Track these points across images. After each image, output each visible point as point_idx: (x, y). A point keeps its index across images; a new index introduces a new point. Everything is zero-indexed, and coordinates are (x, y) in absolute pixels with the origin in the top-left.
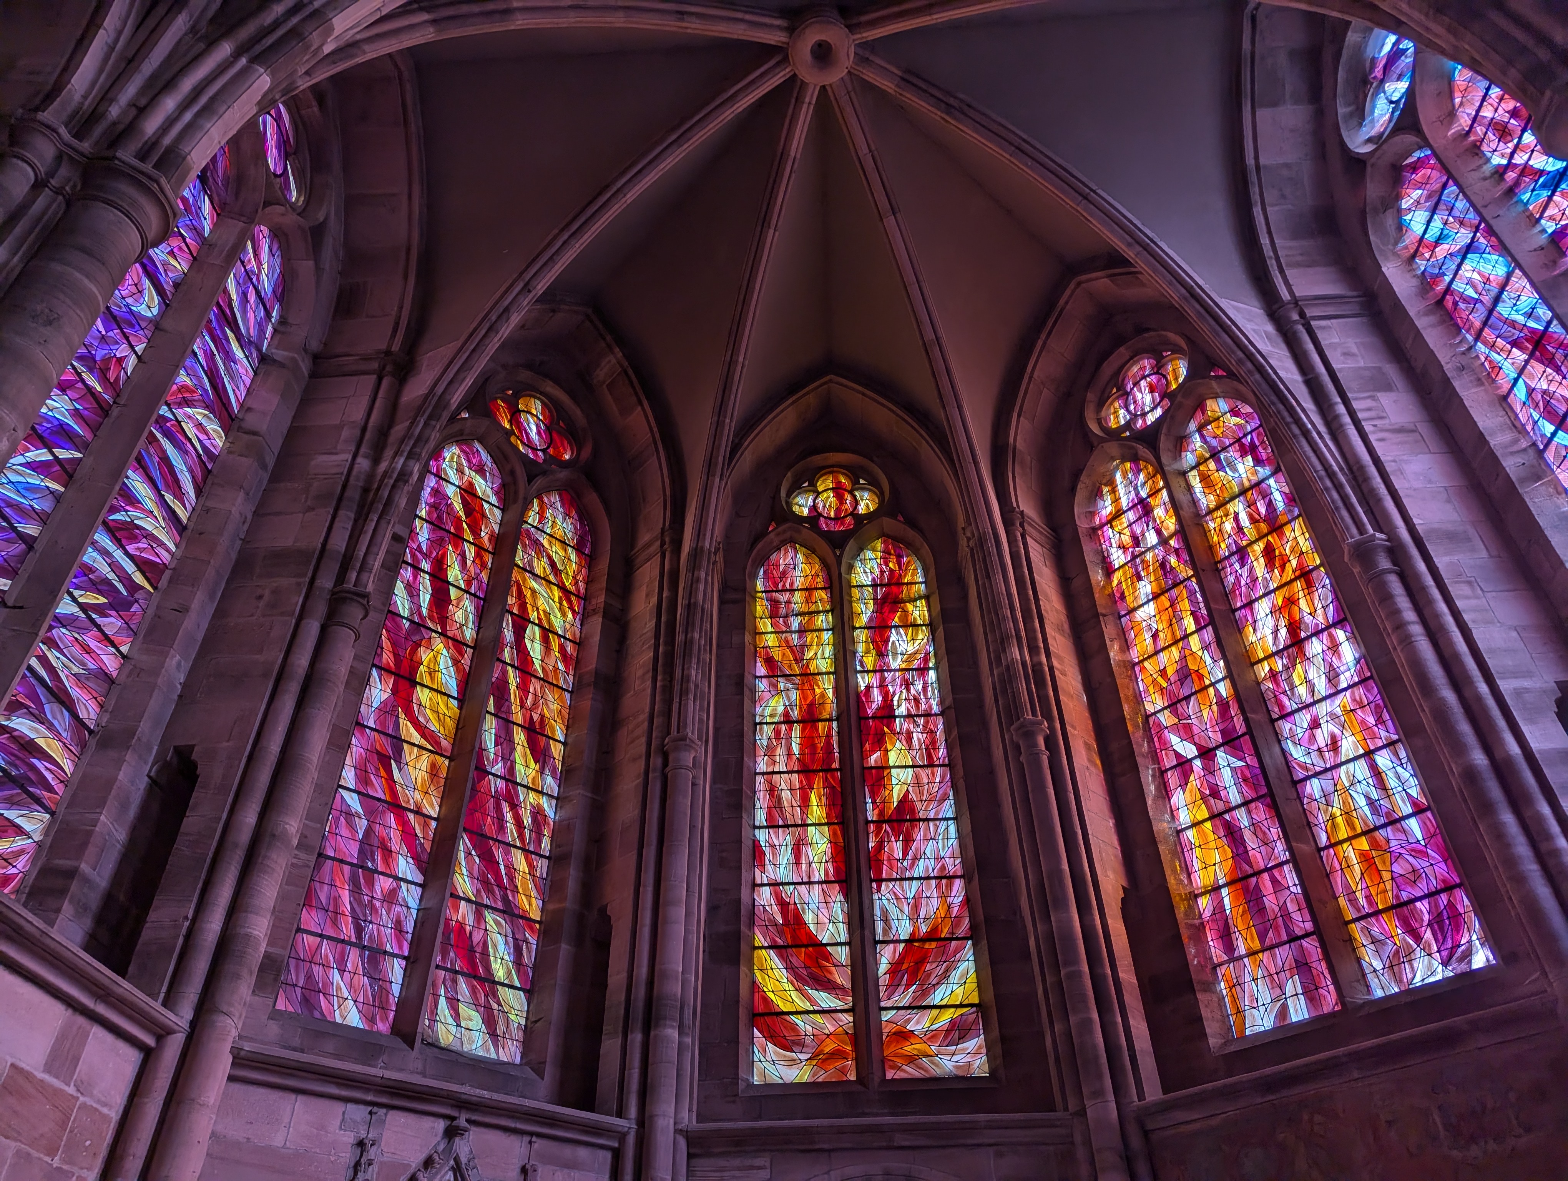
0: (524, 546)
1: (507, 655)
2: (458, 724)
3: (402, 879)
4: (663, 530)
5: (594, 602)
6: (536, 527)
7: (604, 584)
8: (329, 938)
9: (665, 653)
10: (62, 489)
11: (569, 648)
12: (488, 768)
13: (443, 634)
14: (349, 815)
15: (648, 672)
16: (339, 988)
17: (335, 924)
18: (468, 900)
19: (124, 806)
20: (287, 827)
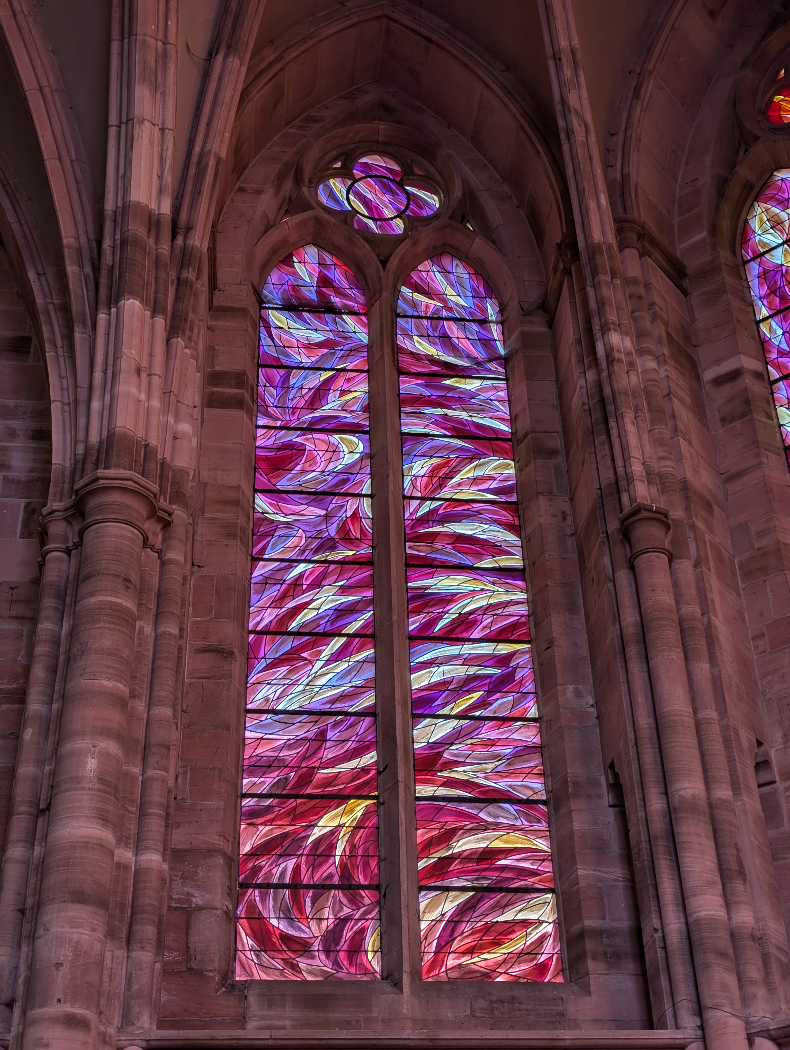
20: (682, 793)
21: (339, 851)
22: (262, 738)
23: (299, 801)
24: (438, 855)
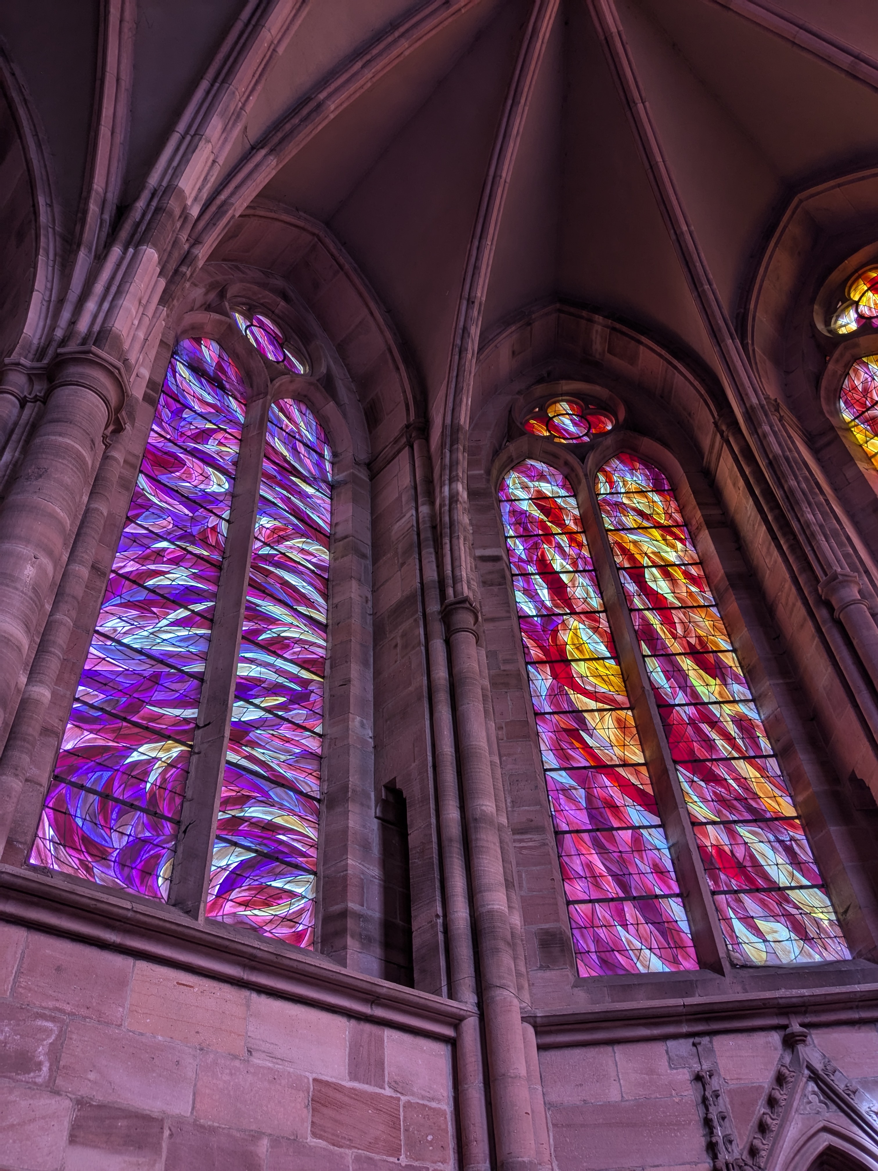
0: (607, 513)
1: (638, 603)
2: (623, 678)
3: (640, 827)
4: (715, 423)
5: (694, 522)
6: (611, 493)
7: (694, 503)
8: (599, 901)
9: (776, 519)
10: (210, 632)
11: (694, 571)
12: (671, 702)
13: (573, 613)
14: (565, 790)
15: (770, 544)
16: (629, 942)
17: (597, 886)
18: (713, 823)
19: (366, 846)
20: (484, 808)
21: (152, 778)
22: (104, 659)
23: (125, 724)
24: (233, 813)
